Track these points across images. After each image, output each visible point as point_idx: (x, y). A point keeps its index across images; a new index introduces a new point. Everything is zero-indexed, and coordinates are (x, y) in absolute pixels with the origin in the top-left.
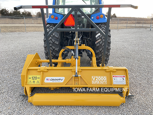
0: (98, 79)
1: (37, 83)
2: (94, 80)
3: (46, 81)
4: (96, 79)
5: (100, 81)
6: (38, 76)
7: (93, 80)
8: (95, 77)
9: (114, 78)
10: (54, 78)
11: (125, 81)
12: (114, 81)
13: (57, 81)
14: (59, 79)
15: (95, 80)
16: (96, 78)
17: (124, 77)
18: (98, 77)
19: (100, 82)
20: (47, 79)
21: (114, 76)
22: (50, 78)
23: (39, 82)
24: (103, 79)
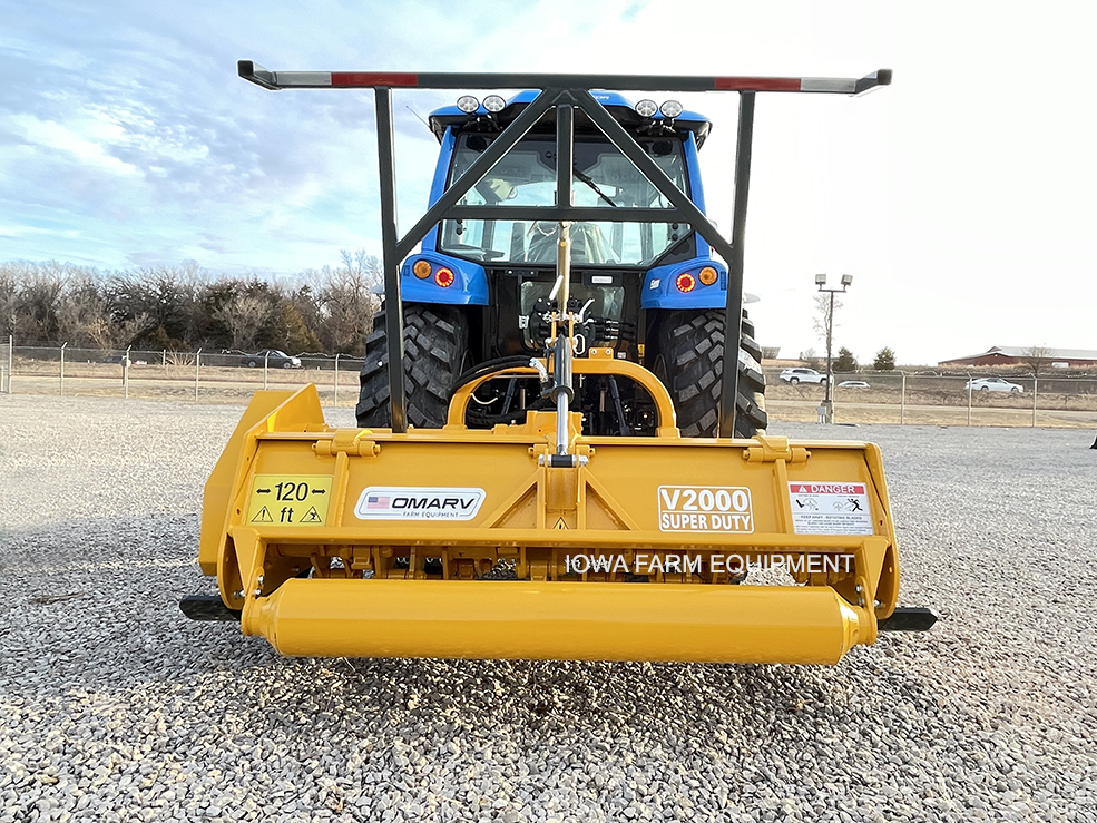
0: (696, 503)
1: (305, 521)
2: (671, 506)
3: (363, 510)
4: (682, 500)
5: (708, 517)
6: (315, 482)
7: (664, 507)
8: (677, 493)
9: (793, 497)
10: (417, 493)
11: (868, 519)
12: (794, 517)
13: (434, 510)
14: (453, 502)
15: (679, 506)
16: (685, 494)
17: (859, 490)
18: (698, 492)
19: (709, 521)
20: (373, 500)
21: (795, 489)
22: (394, 492)
23: (322, 514)
24: (728, 506)
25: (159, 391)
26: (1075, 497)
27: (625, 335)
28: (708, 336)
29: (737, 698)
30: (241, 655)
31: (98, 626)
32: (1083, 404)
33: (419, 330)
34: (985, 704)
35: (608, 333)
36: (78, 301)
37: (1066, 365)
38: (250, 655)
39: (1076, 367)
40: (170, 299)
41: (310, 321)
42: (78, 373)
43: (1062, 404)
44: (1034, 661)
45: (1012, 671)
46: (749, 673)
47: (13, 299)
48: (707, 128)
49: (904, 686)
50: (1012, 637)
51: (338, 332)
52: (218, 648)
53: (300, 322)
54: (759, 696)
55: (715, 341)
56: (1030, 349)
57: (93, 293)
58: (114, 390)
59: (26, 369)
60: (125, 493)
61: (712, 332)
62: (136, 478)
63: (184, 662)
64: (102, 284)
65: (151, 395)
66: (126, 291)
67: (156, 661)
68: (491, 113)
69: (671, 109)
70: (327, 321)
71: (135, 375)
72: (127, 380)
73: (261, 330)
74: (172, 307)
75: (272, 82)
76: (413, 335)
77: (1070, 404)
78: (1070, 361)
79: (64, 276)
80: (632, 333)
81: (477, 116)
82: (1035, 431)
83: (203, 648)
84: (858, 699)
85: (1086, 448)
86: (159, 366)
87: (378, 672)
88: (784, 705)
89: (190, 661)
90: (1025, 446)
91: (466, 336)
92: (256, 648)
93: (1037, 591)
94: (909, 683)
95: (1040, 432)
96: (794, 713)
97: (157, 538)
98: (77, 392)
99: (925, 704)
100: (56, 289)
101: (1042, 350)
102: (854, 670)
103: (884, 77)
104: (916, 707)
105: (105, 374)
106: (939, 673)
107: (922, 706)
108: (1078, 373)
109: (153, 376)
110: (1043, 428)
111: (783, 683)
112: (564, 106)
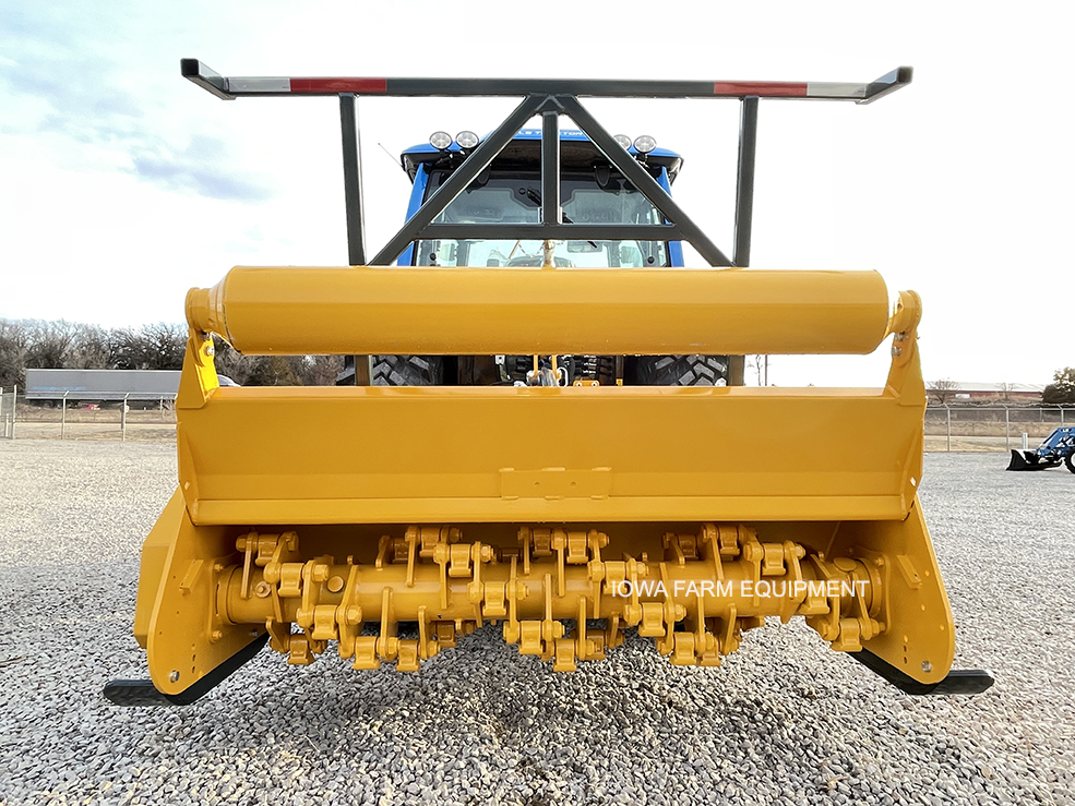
25: (155, 434)
26: (1013, 517)
27: (602, 369)
28: (691, 368)
29: (758, 774)
30: (190, 733)
31: (33, 700)
32: (989, 430)
33: (392, 367)
34: (1033, 771)
35: (586, 368)
36: (84, 353)
37: (967, 396)
38: (201, 734)
39: (977, 398)
40: (169, 350)
41: (296, 368)
42: (80, 418)
43: (970, 430)
44: (1061, 709)
45: (1043, 724)
46: (763, 738)
47: (24, 352)
48: (679, 165)
49: (937, 749)
50: (1025, 679)
51: (322, 378)
52: (165, 727)
53: (288, 369)
54: (781, 770)
55: (698, 373)
56: (936, 383)
57: (98, 346)
58: (113, 434)
59: (32, 416)
60: (101, 537)
61: (695, 364)
62: (116, 520)
63: (121, 748)
64: (106, 338)
65: (148, 437)
66: (128, 344)
67: (90, 748)
68: (464, 149)
69: (645, 144)
70: (313, 369)
71: (132, 420)
72: (125, 425)
73: (251, 377)
74: (170, 358)
75: (223, 89)
76: (386, 372)
77: (977, 431)
78: (971, 393)
79: (72, 331)
80: (609, 368)
81: (450, 152)
82: (952, 455)
83: (148, 726)
84: (893, 770)
85: (1002, 470)
86: (156, 411)
87: (347, 753)
88: (813, 781)
89: (129, 746)
90: (948, 469)
91: (441, 374)
92: (209, 724)
93: (1025, 620)
94: (942, 746)
95: (956, 456)
96: (826, 791)
97: (124, 586)
98: (79, 436)
99: (968, 774)
100: (64, 343)
101: (946, 384)
102: (877, 730)
103: (904, 76)
104: (959, 777)
105: (106, 418)
106: (967, 729)
107: (965, 776)
108: (979, 403)
109: (151, 420)
110: (958, 453)
111: (805, 752)
112: (550, 113)
